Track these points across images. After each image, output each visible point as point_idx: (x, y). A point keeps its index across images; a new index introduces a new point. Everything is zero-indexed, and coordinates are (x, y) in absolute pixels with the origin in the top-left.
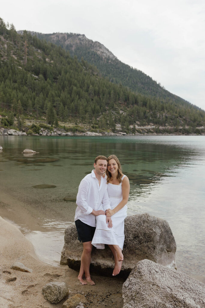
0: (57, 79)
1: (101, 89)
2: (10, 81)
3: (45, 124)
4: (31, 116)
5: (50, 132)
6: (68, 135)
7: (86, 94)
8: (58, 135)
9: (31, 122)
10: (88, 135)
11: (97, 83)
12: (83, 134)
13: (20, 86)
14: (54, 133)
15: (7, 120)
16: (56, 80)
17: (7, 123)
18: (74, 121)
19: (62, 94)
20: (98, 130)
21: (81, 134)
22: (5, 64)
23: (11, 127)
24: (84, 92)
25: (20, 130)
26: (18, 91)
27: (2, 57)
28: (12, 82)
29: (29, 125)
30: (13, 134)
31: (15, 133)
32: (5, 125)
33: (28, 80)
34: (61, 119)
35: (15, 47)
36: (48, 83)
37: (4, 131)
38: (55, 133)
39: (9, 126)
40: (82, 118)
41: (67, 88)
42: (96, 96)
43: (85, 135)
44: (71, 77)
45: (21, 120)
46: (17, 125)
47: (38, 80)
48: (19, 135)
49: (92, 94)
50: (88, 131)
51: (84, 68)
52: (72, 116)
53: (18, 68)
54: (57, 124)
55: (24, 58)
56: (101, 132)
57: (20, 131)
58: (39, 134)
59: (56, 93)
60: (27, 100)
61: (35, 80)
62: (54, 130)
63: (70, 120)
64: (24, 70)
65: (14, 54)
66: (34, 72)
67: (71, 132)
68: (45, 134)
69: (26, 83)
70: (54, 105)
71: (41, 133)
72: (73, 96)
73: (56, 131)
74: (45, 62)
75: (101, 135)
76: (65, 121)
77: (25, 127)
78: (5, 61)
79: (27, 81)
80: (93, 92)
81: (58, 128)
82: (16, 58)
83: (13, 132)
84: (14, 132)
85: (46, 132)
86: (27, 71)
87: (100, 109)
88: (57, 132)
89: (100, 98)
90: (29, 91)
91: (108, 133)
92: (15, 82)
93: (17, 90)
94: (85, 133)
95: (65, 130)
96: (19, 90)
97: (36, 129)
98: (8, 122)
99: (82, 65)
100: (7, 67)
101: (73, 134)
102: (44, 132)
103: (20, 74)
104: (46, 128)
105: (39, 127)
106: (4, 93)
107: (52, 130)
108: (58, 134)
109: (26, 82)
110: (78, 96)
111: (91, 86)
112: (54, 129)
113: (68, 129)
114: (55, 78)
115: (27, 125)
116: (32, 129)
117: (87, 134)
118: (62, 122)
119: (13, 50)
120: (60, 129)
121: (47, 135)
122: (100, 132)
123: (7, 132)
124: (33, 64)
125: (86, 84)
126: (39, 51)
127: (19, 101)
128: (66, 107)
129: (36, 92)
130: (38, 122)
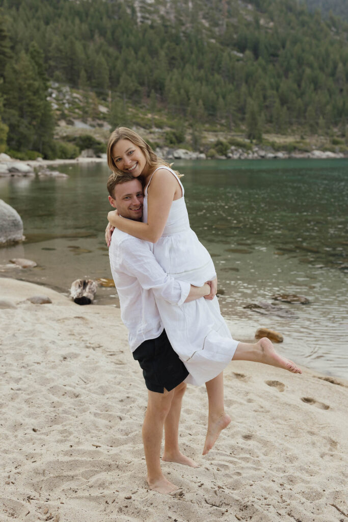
0: (278, 56)
2: (193, 67)
3: (240, 140)
4: (222, 125)
5: (246, 152)
6: (278, 157)
7: (330, 82)
8: (259, 158)
9: (216, 136)
10: (315, 157)
12: (306, 155)
13: (209, 74)
14: (253, 154)
15: (174, 134)
16: (275, 59)
18: (302, 132)
19: (282, 85)
20: (337, 147)
21: (302, 156)
22: (187, 36)
23: (181, 145)
24: (324, 77)
25: (195, 149)
26: (204, 83)
27: (183, 25)
28: (195, 67)
29: (211, 142)
30: (183, 156)
31: (186, 154)
32: (171, 142)
33: (223, 63)
34: (277, 129)
35: (206, 5)
36: (259, 65)
37: (168, 153)
38: (256, 155)
39: (176, 144)
40: (311, 126)
41: (292, 72)
43: (309, 157)
44: (303, 51)
45: (197, 133)
46: (191, 142)
47: (242, 60)
48: (191, 158)
49: (342, 80)
50: (317, 150)
51: (332, 31)
52: (300, 124)
53: (209, 43)
54: (260, 139)
55: (220, 22)
56: (344, 152)
57: (196, 152)
58: (226, 156)
59: (271, 84)
60: (218, 98)
61: (238, 60)
62: (254, 150)
63: (293, 131)
64: (218, 45)
65: (204, 18)
66: (237, 46)
67: (284, 152)
68: (236, 156)
69: (220, 68)
70: (266, 104)
71: (230, 155)
72: (303, 84)
73: (256, 152)
74: (258, 26)
75: (341, 155)
76: (282, 133)
77: (204, 145)
78: (188, 31)
79: (221, 64)
80: (344, 77)
81: (261, 145)
82: (207, 25)
83: (182, 153)
85: (239, 152)
86: (226, 46)
88: (259, 152)
90: (222, 81)
92: (200, 67)
93: (201, 83)
94: (309, 154)
95: (274, 149)
96: (206, 80)
97: (221, 148)
98: (176, 137)
99: (329, 26)
100: (191, 41)
101: (287, 156)
102: (235, 152)
103: (211, 52)
104: (239, 145)
105: (228, 144)
106: (178, 89)
107: (250, 148)
108: (261, 156)
109: (221, 66)
110: (312, 86)
111: (340, 65)
112: (253, 146)
113: (280, 147)
114: (275, 55)
115: (209, 141)
116: (217, 148)
117: (313, 154)
118: (277, 134)
119: (201, 10)
120: (264, 147)
121: (239, 158)
122: (341, 152)
123: (173, 154)
124: (236, 33)
125: (331, 62)
126: (250, 7)
127: (201, 102)
128: (285, 108)
129: (235, 83)
130: (230, 135)
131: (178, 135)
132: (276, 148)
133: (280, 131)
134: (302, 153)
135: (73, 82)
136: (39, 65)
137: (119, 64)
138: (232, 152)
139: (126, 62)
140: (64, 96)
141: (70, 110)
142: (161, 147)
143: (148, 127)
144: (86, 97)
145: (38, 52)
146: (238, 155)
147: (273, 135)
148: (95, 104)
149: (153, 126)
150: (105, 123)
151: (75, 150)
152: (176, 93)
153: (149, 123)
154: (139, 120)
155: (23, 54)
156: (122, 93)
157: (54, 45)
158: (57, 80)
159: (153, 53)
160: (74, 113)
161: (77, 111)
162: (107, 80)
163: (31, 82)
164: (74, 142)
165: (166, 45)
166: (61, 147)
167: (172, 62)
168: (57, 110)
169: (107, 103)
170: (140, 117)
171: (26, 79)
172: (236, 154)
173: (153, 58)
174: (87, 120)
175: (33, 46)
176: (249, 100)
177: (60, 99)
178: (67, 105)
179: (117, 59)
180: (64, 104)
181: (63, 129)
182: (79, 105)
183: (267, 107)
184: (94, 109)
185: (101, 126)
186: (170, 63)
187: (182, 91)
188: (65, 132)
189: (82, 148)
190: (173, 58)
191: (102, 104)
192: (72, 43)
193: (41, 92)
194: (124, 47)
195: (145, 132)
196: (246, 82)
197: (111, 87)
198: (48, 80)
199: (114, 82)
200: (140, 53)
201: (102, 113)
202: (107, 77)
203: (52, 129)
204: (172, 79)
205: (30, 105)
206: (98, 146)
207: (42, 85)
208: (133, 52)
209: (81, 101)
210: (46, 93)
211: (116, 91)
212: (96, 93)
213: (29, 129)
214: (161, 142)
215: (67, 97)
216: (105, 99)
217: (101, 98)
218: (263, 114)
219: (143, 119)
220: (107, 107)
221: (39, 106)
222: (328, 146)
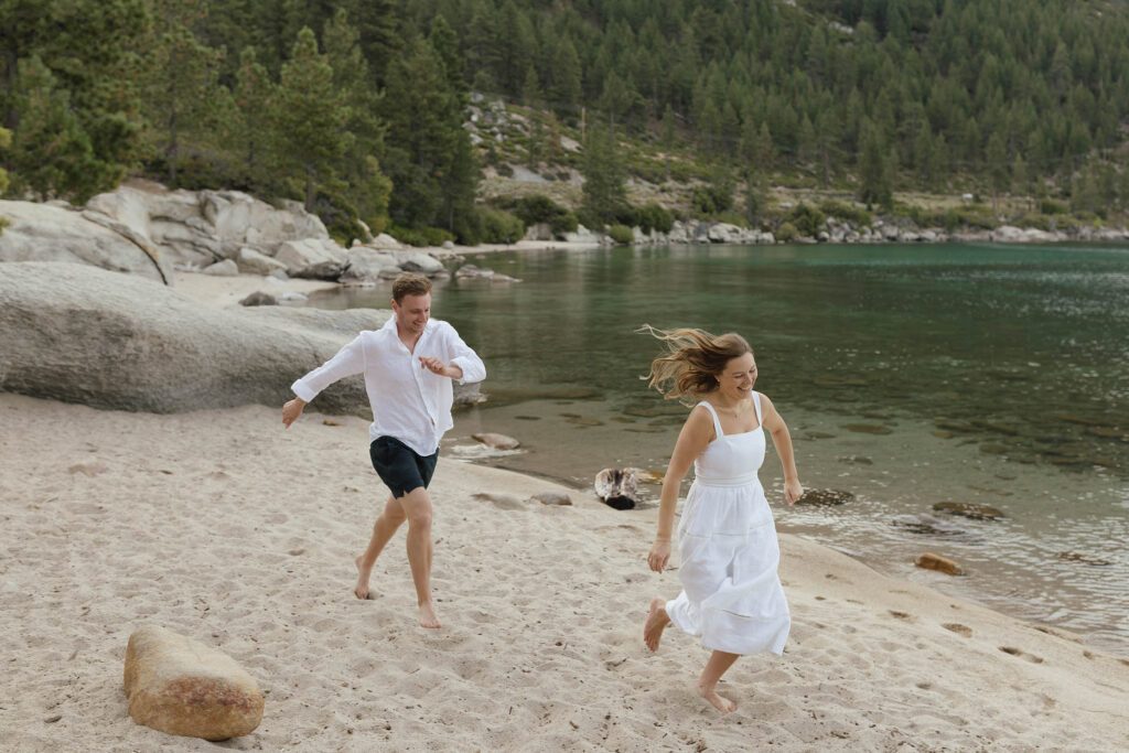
0: (926, 30)
1: (1106, 56)
2: (749, 56)
3: (845, 203)
4: (808, 174)
5: (857, 230)
6: (925, 239)
7: (1039, 82)
8: (886, 241)
9: (797, 196)
10: (1004, 239)
11: (1092, 34)
12: (986, 235)
13: (782, 70)
14: (873, 233)
15: (710, 192)
16: (921, 36)
17: (710, 203)
18: (976, 186)
19: (934, 90)
20: (1052, 219)
21: (975, 237)
23: (724, 214)
24: (1026, 72)
25: (752, 225)
26: (772, 88)
28: (753, 57)
29: (787, 208)
30: (728, 237)
31: (735, 234)
32: (705, 210)
33: (811, 47)
34: (922, 182)
36: (888, 50)
37: (699, 231)
38: (878, 235)
39: (715, 213)
40: (997, 174)
41: (957, 64)
42: (1081, 86)
43: (991, 238)
44: (981, 18)
45: (756, 191)
46: (745, 208)
47: (851, 40)
48: (744, 242)
49: (1065, 78)
50: (1009, 224)
52: (972, 170)
53: (782, 7)
54: (887, 203)
56: (1066, 228)
57: (754, 228)
58: (816, 237)
59: (912, 89)
60: (801, 117)
61: (843, 41)
62: (875, 224)
63: (957, 185)
64: (801, 10)
66: (841, 13)
67: (939, 230)
68: (837, 238)
69: (805, 57)
70: (900, 129)
71: (826, 235)
72: (980, 88)
73: (880, 228)
75: (1061, 236)
76: (935, 189)
77: (770, 215)
79: (807, 49)
80: (1068, 71)
81: (889, 215)
83: (725, 232)
84: (730, 232)
85: (843, 229)
86: (817, 13)
87: (1089, 136)
88: (885, 228)
89: (1096, 93)
90: (810, 85)
91: (1094, 232)
92: (765, 56)
93: (767, 88)
94: (993, 233)
95: (917, 223)
96: (777, 83)
97: (807, 221)
98: (714, 199)
100: (746, 5)
101: (944, 237)
102: (835, 229)
103: (787, 26)
104: (843, 215)
105: (820, 212)
106: (719, 102)
107: (868, 222)
108: (889, 238)
109: (807, 53)
110: (1000, 92)
111: (1061, 47)
112: (873, 218)
113: (929, 219)
114: (920, 29)
115: (782, 207)
116: (797, 221)
117: (1001, 234)
118: (923, 191)
120: (896, 219)
121: (844, 240)
122: (1060, 228)
123: (708, 234)
125: (1040, 43)
127: (765, 128)
128: (941, 137)
129: (836, 88)
130: (824, 194)
131: (718, 194)
132: (921, 221)
133: (930, 185)
134: (976, 231)
135: (513, 94)
136: (451, 62)
137: (602, 53)
138: (829, 230)
139: (616, 49)
140: (495, 119)
141: (506, 147)
142: (684, 221)
143: (657, 179)
144: (536, 120)
145: (448, 36)
146: (841, 236)
147: (916, 194)
148: (553, 134)
149: (668, 178)
150: (574, 172)
151: (516, 226)
152: (715, 110)
153: (660, 171)
154: (640, 166)
155: (420, 41)
156: (607, 111)
157: (475, 20)
158: (481, 89)
159: (670, 30)
160: (513, 151)
161: (518, 147)
162: (579, 86)
163: (436, 93)
164: (512, 210)
165: (695, 14)
166: (489, 219)
167: (707, 48)
168: (481, 146)
169: (578, 132)
170: (642, 160)
171: (424, 89)
172: (837, 234)
173: (669, 40)
174: (537, 166)
175: (439, 25)
176: (865, 121)
177: (486, 124)
178: (499, 137)
179: (597, 43)
180: (494, 134)
181: (492, 183)
182: (523, 136)
183: (902, 136)
184: (552, 144)
185: (564, 177)
186: (703, 50)
187: (727, 105)
188: (497, 189)
189: (529, 221)
190: (709, 40)
191: (566, 135)
192: (510, 14)
193: (453, 112)
194: (612, 19)
195: (652, 188)
196: (860, 86)
197: (585, 100)
198: (466, 89)
199: (592, 89)
200: (643, 32)
201: (567, 151)
202: (577, 80)
203: (473, 185)
204: (707, 82)
205: (432, 139)
206: (560, 217)
207: (455, 99)
208: (629, 29)
209: (526, 129)
210: (462, 116)
211: (595, 109)
212: (556, 111)
213: (430, 185)
214: (684, 209)
215: (500, 121)
216: (572, 125)
217: (565, 121)
218: (893, 151)
219: (647, 163)
220: (577, 139)
221: (449, 141)
222: (1032, 217)
